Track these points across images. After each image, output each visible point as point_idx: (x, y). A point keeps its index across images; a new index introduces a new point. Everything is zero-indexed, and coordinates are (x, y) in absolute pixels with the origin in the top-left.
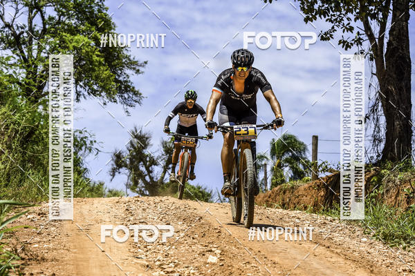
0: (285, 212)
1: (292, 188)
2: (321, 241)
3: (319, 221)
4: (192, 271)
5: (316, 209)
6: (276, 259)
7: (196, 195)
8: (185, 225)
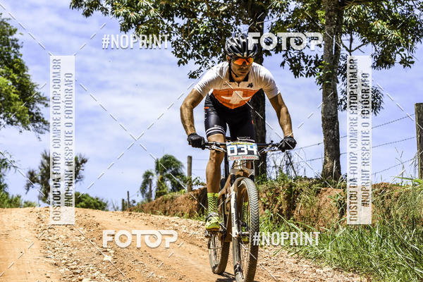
0: (166, 218)
1: (172, 198)
2: (195, 242)
3: (193, 225)
4: (91, 268)
5: (191, 216)
6: (159, 257)
7: (95, 204)
8: (85, 230)
